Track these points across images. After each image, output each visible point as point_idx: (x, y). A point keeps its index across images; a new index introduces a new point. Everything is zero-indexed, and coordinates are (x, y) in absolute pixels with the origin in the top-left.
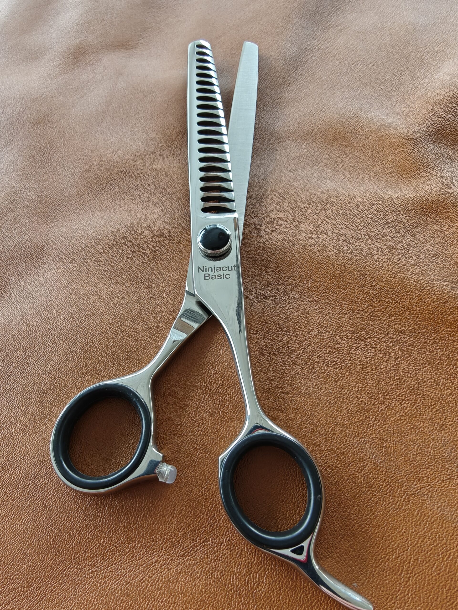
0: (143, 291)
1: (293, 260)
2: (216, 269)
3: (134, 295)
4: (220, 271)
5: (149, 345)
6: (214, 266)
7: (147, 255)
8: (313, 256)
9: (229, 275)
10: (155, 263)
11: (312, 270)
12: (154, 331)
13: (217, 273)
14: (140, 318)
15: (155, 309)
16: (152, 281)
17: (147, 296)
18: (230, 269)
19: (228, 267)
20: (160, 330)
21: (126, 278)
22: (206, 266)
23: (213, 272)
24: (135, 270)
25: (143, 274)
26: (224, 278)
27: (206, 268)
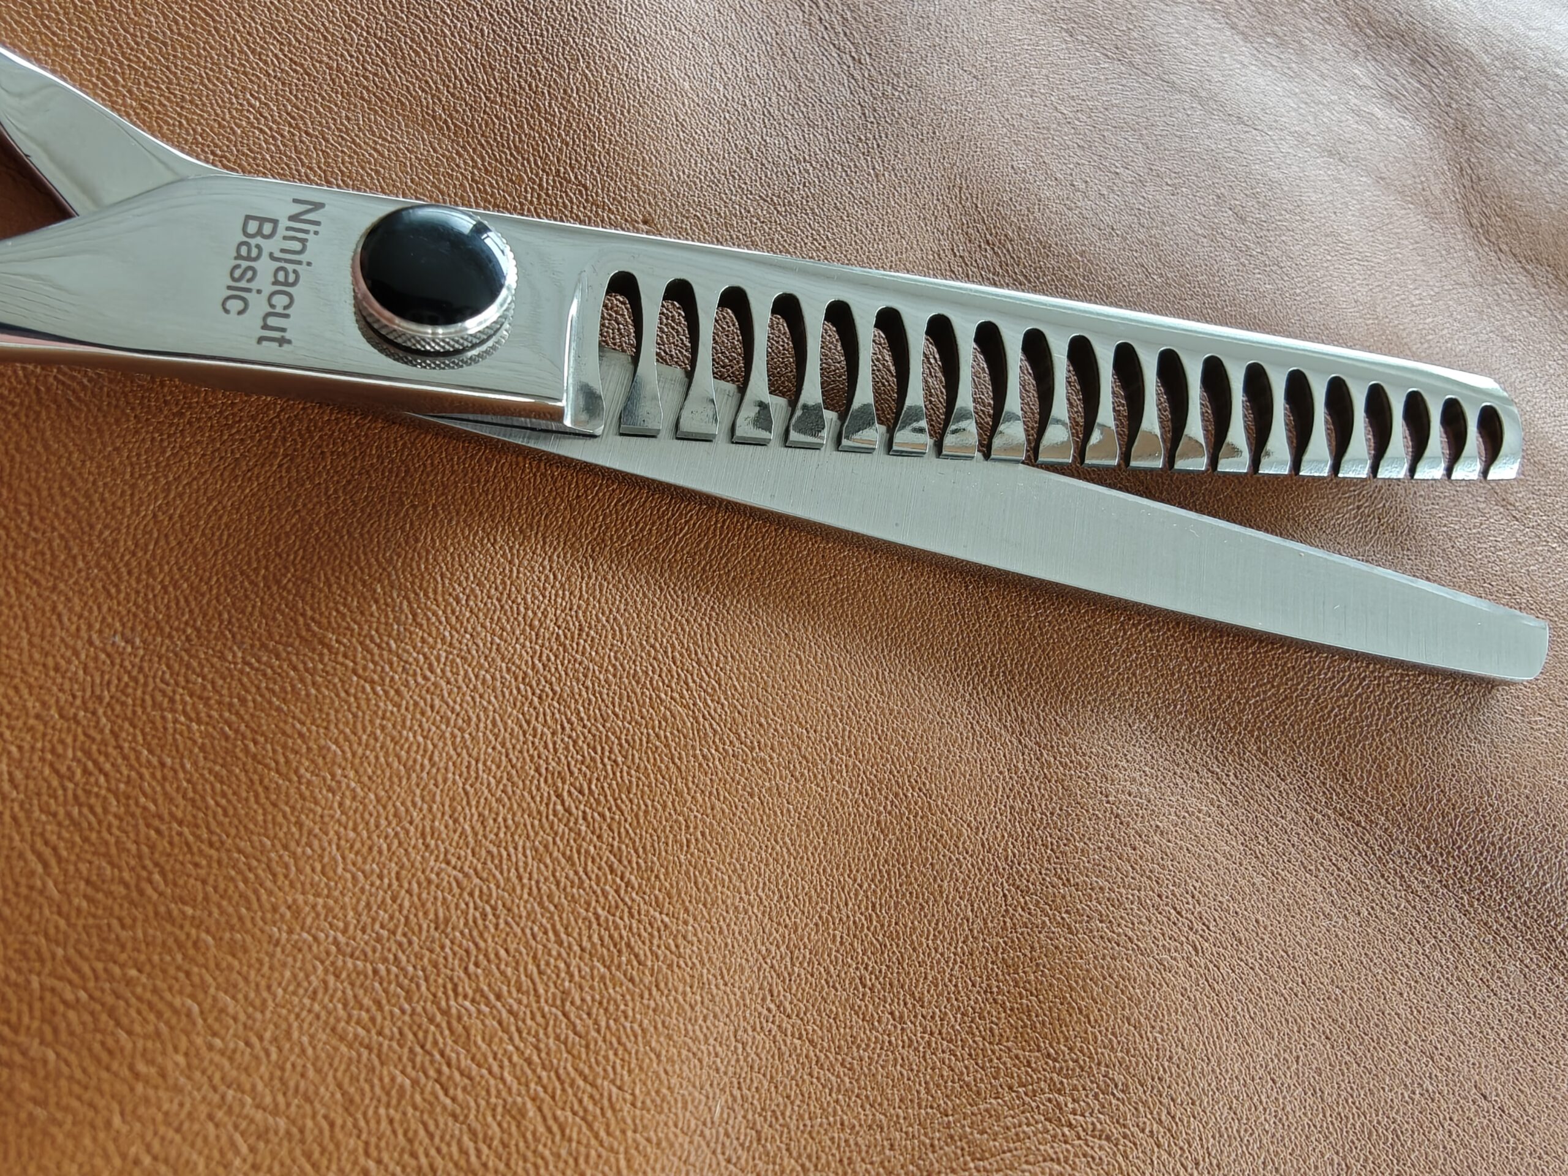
0: (321, 62)
1: (321, 655)
2: (290, 267)
3: (310, 29)
4: (276, 282)
5: (54, 34)
6: (309, 264)
7: (488, 98)
8: (309, 749)
9: (240, 313)
10: (445, 122)
11: (237, 731)
12: (117, 60)
13: (265, 267)
14: (194, 24)
15: (222, 83)
16: (362, 98)
17: (295, 71)
18: (272, 321)
19: (287, 316)
20: (116, 82)
21: (397, 17)
22: (316, 233)
23: (278, 254)
24: (425, 51)
25: (404, 72)
26: (229, 288)
27: (306, 232)
